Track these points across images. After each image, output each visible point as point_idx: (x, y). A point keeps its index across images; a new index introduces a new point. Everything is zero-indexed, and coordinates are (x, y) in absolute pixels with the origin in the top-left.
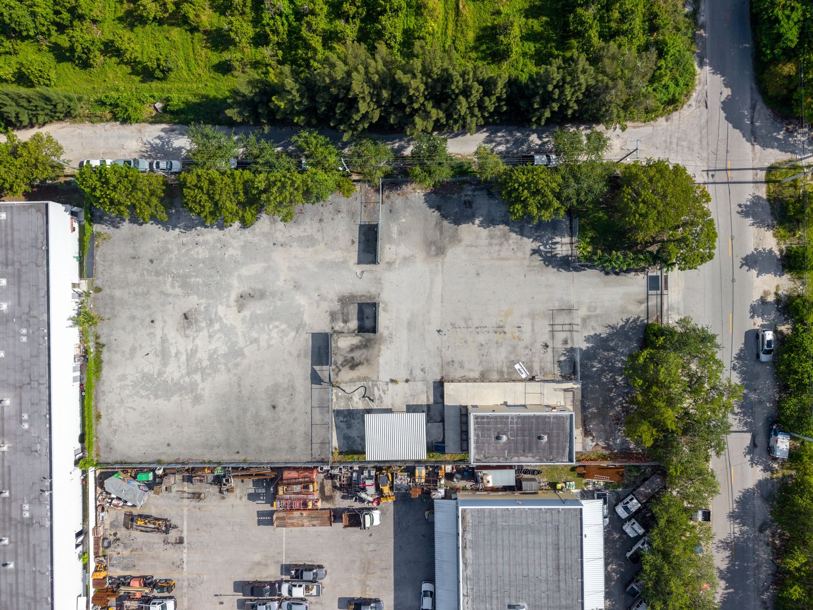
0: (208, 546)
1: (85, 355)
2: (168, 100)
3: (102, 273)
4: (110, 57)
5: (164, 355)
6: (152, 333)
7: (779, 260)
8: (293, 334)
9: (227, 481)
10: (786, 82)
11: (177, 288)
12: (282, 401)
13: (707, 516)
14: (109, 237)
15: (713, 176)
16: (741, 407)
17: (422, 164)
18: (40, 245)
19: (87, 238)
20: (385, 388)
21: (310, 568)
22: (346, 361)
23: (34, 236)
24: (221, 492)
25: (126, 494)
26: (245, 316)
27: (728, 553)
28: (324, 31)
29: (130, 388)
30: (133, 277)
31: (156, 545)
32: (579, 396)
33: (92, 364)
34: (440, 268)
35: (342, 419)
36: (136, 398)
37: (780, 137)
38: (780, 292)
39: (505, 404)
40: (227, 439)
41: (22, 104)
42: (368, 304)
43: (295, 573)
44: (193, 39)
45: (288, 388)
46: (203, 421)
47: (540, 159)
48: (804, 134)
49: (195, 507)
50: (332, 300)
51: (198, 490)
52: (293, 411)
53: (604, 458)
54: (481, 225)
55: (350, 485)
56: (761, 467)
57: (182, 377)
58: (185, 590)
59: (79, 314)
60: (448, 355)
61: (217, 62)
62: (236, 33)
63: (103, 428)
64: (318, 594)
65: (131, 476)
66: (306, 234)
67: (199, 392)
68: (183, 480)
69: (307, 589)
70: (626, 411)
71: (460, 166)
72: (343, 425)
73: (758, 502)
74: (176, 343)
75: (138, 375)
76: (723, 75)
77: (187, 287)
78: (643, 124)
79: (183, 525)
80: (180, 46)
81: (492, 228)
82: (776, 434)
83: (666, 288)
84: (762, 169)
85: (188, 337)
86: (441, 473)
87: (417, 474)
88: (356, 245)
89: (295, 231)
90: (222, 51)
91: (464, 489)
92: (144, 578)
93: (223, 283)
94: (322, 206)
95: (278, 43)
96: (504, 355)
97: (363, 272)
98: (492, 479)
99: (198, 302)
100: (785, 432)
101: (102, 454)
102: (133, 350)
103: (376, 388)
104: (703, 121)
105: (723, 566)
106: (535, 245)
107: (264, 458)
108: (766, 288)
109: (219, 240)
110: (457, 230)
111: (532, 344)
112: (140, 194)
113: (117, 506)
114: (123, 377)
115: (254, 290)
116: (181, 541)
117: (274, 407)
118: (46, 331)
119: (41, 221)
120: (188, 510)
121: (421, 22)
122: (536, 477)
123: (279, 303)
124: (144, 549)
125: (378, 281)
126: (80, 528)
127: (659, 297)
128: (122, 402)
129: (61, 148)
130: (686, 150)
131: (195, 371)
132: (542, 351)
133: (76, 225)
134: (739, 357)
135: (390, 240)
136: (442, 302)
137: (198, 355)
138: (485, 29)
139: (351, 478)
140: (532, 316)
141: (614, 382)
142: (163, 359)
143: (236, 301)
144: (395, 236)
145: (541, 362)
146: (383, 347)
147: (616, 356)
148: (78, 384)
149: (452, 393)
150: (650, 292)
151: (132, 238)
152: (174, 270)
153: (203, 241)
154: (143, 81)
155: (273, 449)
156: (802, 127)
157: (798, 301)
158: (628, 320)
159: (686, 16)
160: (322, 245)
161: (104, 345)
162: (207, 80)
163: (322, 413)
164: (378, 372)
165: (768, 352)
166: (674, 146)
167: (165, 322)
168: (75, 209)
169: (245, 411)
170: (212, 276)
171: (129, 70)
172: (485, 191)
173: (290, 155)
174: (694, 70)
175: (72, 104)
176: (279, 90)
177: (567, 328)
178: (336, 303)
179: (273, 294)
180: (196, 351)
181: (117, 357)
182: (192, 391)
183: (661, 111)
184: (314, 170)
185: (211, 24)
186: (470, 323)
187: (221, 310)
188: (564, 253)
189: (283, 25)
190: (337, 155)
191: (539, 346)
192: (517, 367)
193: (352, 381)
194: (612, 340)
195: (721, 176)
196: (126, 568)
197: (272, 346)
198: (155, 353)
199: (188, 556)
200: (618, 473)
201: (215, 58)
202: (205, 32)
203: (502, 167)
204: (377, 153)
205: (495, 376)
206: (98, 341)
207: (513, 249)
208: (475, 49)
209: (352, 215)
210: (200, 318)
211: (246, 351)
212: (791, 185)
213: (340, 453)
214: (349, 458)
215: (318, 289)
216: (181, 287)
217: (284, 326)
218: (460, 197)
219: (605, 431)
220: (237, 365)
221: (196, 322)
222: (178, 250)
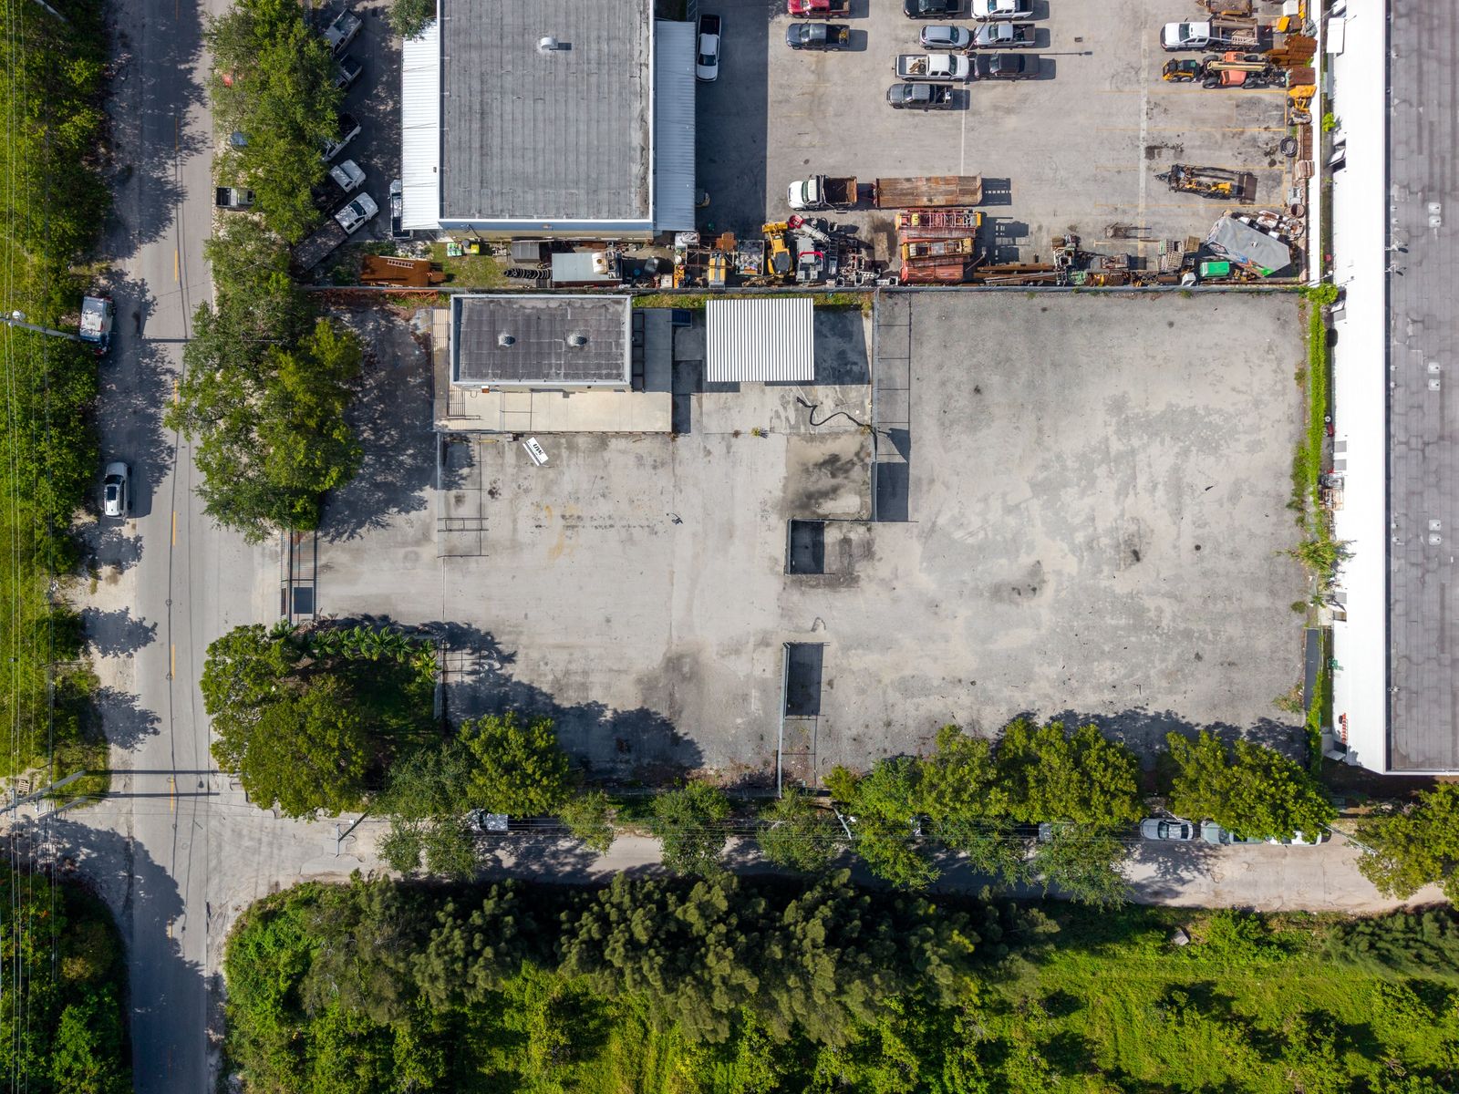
0: (1102, 143)
1: (1325, 489)
2: (1164, 950)
3: (1291, 638)
4: (1270, 1030)
5: (1178, 488)
6: (1199, 526)
7: (91, 637)
8: (941, 521)
9: (1064, 261)
10: (77, 946)
11: (1152, 608)
12: (963, 400)
13: (222, 197)
14: (1276, 702)
15: (201, 785)
16: (160, 384)
17: (706, 822)
18: (1403, 695)
19: (1317, 702)
20: (776, 422)
21: (916, 104)
22: (847, 471)
23: (1414, 711)
24: (1076, 240)
25: (1251, 239)
26: (1028, 554)
27: (187, 131)
28: (877, 1065)
29: (1240, 428)
30: (1234, 629)
31: (1198, 143)
32: (438, 405)
33: (1312, 474)
34: (675, 633)
35: (855, 368)
36: (1231, 410)
37: (85, 850)
38: (90, 580)
39: (566, 395)
40: (1063, 333)
41: (1433, 953)
42: (805, 573)
43: (943, 95)
44: (1117, 1059)
45: (952, 423)
46: (1108, 367)
47: (498, 823)
48: (45, 854)
49: (1124, 212)
50: (870, 581)
51: (1118, 242)
52: (943, 384)
53: (396, 297)
54: (602, 709)
55: (843, 252)
56: (128, 279)
57: (1145, 447)
58: (1145, 62)
59: (1335, 564)
60: (663, 479)
61: (1073, 1016)
62: (1037, 1067)
63: (1292, 354)
64: (902, 59)
65: (1242, 269)
66: (915, 700)
67: (1114, 420)
68: (1145, 261)
69: (922, 68)
70: (357, 380)
71: (636, 815)
72: (852, 357)
73: (133, 219)
74: (1155, 508)
75: (1226, 452)
76: (181, 962)
77: (1134, 610)
78: (317, 879)
79: (1147, 181)
80: (1140, 1047)
81: (583, 703)
82: (103, 337)
83: (283, 592)
84: (117, 795)
85: (1133, 519)
86: (680, 274)
87: (723, 272)
88: (825, 678)
89: (934, 706)
90: (1063, 1035)
91: (639, 245)
92: (1219, 86)
93: (1067, 615)
94: (885, 751)
95: (962, 1045)
96: (566, 478)
97: (813, 630)
98: (593, 265)
99: (1113, 582)
100: (88, 341)
101: (1295, 309)
102: (1234, 497)
103: (793, 422)
104: (215, 881)
105: (195, 108)
106: (509, 669)
107: (995, 299)
108: (112, 588)
109: (1073, 693)
110: (644, 701)
111: (516, 496)
112: (1216, 784)
113: (1269, 216)
114: (1254, 447)
115: (1011, 601)
116: (1151, 151)
117: (977, 390)
118: (1394, 539)
119: (1400, 739)
120: (1137, 206)
121: (703, 1074)
122: (514, 265)
123: (966, 576)
124: (1219, 137)
125: (786, 612)
126: (1338, 175)
127: (295, 576)
128: (1257, 404)
129: (1362, 869)
130: (245, 832)
131: (1119, 458)
132: (499, 484)
133: (1337, 727)
134: (162, 469)
135: (763, 686)
136: (672, 573)
137: (1114, 485)
138: (592, 1056)
139: (840, 264)
140: (515, 546)
141: (376, 430)
142: (1179, 479)
143: (1044, 582)
144: (754, 693)
145: (502, 465)
146: (778, 494)
147: (372, 475)
148: (1338, 438)
149: (659, 414)
150: (310, 585)
151: (1232, 700)
152: (1157, 639)
153: (1102, 691)
154: (1211, 984)
155: (980, 315)
156: (48, 866)
157: (63, 568)
158: (351, 536)
159: (241, 1066)
160: (886, 680)
161: (1289, 506)
162: (1092, 982)
163: (891, 378)
164: (787, 451)
165: (114, 479)
166: (265, 839)
167: (1175, 547)
168: (1338, 756)
169: (1031, 385)
170: (1087, 628)
171: (1235, 1005)
172: (595, 766)
173: (943, 845)
174: (229, 971)
175: (1341, 948)
176: (962, 962)
177: (456, 525)
178: (862, 575)
179: (977, 593)
180: (1118, 494)
181: (1266, 485)
182: (1127, 420)
183: (288, 900)
184: (900, 817)
185: (1082, 1084)
186: (624, 533)
187: (1071, 566)
188: (458, 655)
189: (952, 1078)
190: (858, 843)
191: (506, 494)
192: (543, 458)
193: (835, 435)
194: (378, 502)
195: (187, 784)
196: (1254, 103)
197: (979, 501)
198: (1193, 491)
199: (1138, 124)
200: (373, 272)
201: (1076, 1022)
202: (1093, 1069)
203: (567, 813)
204: (785, 846)
205: (582, 442)
206: (1298, 515)
207: (546, 664)
208: (608, 1022)
209: (831, 733)
210: (1110, 552)
211: (1028, 493)
212: (68, 766)
213: (858, 308)
214: (843, 299)
215: (895, 601)
216: (1144, 610)
217: (958, 535)
218: (638, 759)
219: (393, 345)
220: (1044, 467)
221: (1118, 546)
222: (1148, 677)
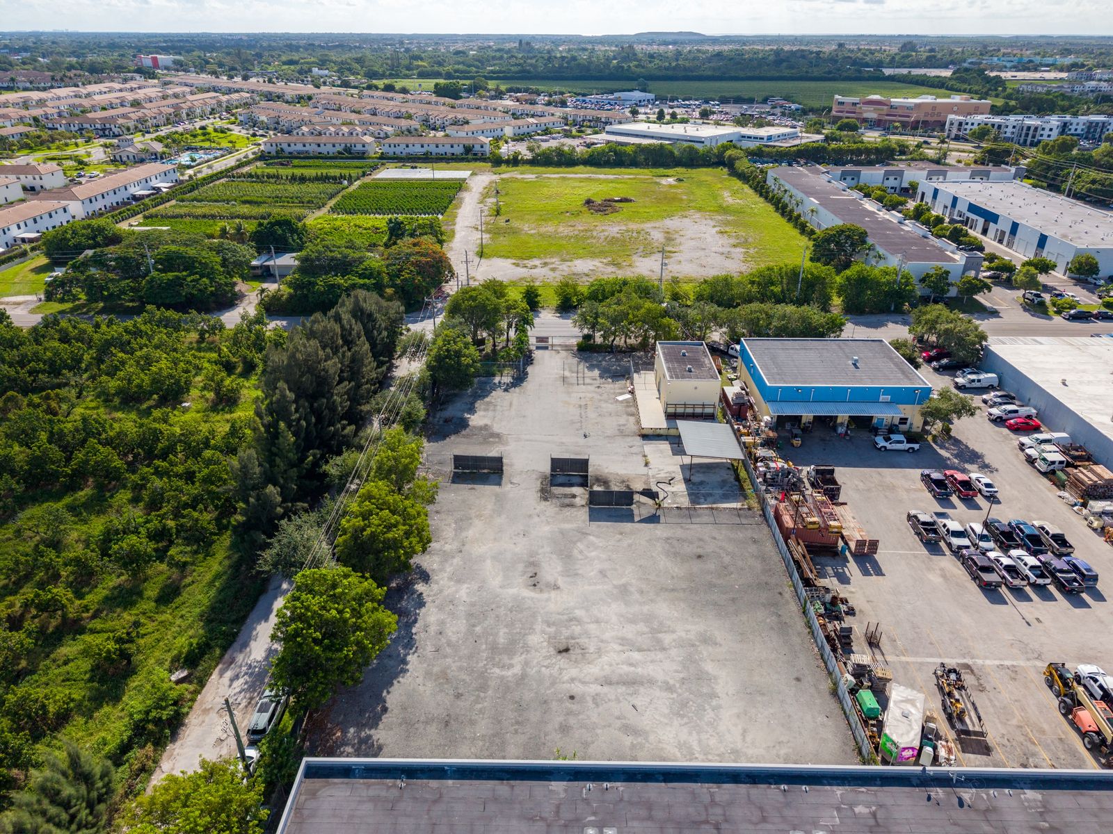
0: (952, 632)
6: (594, 699)
8: (591, 539)
11: (512, 662)
20: (656, 470)
26: (565, 582)
29: (704, 736)
31: (997, 704)
34: (514, 436)
35: (702, 500)
38: (554, 312)
39: (658, 398)
40: (764, 605)
42: (551, 480)
45: (670, 545)
46: (742, 634)
49: (895, 646)
50: (545, 506)
52: (701, 540)
54: (472, 414)
57: (670, 658)
60: (612, 433)
61: (154, 602)
72: (710, 499)
74: (611, 665)
75: (676, 723)
81: (477, 408)
85: (599, 648)
93: (510, 605)
96: (609, 406)
99: (540, 632)
102: (628, 729)
103: (657, 476)
107: (779, 567)
108: (550, 316)
109: (440, 607)
111: (597, 393)
113: (948, 750)
115: (525, 574)
116: (966, 666)
117: (700, 557)
120: (905, 656)
123: (547, 549)
125: (524, 472)
131: (659, 641)
132: (603, 389)
136: (552, 435)
137: (630, 636)
142: (642, 684)
143: (541, 591)
145: (614, 388)
146: (606, 472)
147: (605, 361)
150: (550, 349)
152: (481, 665)
153: (438, 624)
157: (560, 307)
163: (698, 516)
164: (637, 475)
167: (573, 677)
170: (498, 617)
172: (438, 412)
178: (549, 503)
179: (533, 554)
180: (623, 639)
182: (693, 645)
186: (576, 421)
187: (554, 608)
191: (598, 390)
197: (609, 556)
198: (631, 695)
199: (986, 658)
201: (146, 604)
205: (632, 409)
207: (501, 400)
210: (567, 633)
211: (618, 582)
213: (747, 501)
215: (529, 516)
217: (581, 545)
221: (573, 638)
222: (445, 657)
